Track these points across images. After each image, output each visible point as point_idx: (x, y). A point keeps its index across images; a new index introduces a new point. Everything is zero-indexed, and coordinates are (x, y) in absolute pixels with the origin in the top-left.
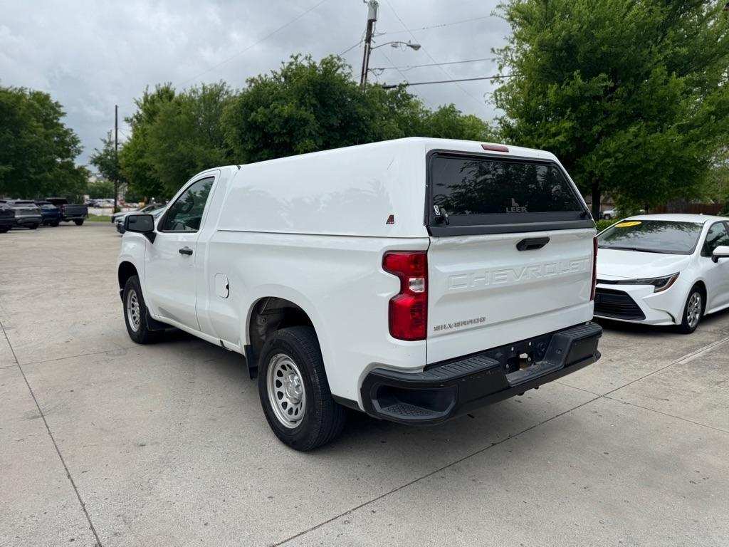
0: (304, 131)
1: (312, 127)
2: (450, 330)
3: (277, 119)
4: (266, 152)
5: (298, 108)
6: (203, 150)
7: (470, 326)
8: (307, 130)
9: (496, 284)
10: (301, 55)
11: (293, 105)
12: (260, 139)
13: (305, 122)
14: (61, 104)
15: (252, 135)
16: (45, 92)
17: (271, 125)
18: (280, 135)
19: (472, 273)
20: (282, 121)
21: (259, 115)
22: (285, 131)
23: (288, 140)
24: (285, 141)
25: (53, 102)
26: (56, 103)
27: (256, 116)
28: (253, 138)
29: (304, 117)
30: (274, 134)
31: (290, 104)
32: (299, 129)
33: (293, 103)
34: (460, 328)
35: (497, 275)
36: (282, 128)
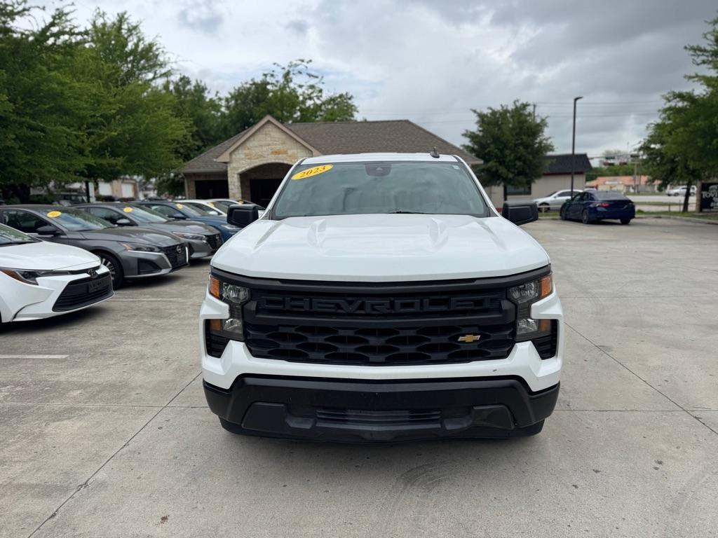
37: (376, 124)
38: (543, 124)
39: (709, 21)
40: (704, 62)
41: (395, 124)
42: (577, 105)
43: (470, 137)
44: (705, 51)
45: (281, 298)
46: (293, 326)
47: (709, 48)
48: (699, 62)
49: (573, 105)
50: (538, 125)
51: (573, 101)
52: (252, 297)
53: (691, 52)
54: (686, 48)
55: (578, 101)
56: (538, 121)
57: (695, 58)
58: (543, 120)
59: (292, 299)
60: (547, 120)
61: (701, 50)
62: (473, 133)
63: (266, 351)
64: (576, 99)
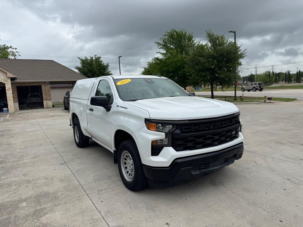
37: (36, 61)
38: (108, 66)
39: (163, 35)
40: (161, 48)
41: (46, 61)
42: (120, 60)
43: (78, 69)
44: (161, 44)
45: (189, 127)
46: (192, 137)
47: (162, 43)
48: (160, 48)
49: (118, 60)
50: (106, 66)
51: (118, 58)
52: (177, 128)
53: (157, 44)
54: (155, 42)
55: (120, 58)
56: (106, 64)
57: (158, 46)
58: (107, 64)
59: (193, 127)
60: (109, 64)
61: (160, 44)
62: (80, 67)
63: (181, 148)
64: (119, 57)
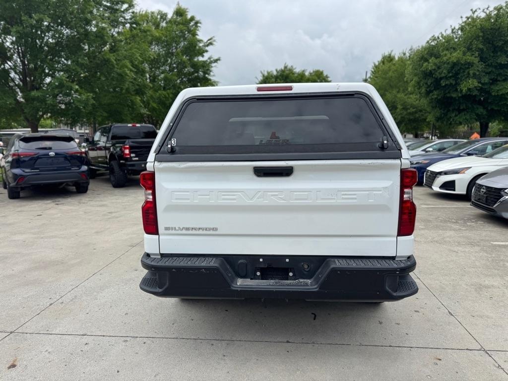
0: (469, 74)
1: (476, 68)
2: (180, 232)
3: (445, 65)
4: (436, 93)
5: (464, 54)
6: (403, 96)
7: (201, 232)
8: (471, 72)
9: (221, 202)
10: (480, 9)
11: (461, 52)
12: (432, 83)
13: (470, 65)
14: (329, 76)
15: (426, 81)
16: (321, 70)
17: (440, 71)
18: (446, 78)
19: (196, 191)
20: (449, 66)
21: (430, 65)
22: (451, 75)
23: (454, 83)
24: (451, 84)
25: (325, 75)
26: (326, 76)
27: (427, 65)
28: (426, 84)
29: (469, 61)
30: (441, 78)
31: (458, 51)
32: (464, 72)
33: (460, 51)
34: (190, 232)
35: (223, 195)
36: (449, 73)
